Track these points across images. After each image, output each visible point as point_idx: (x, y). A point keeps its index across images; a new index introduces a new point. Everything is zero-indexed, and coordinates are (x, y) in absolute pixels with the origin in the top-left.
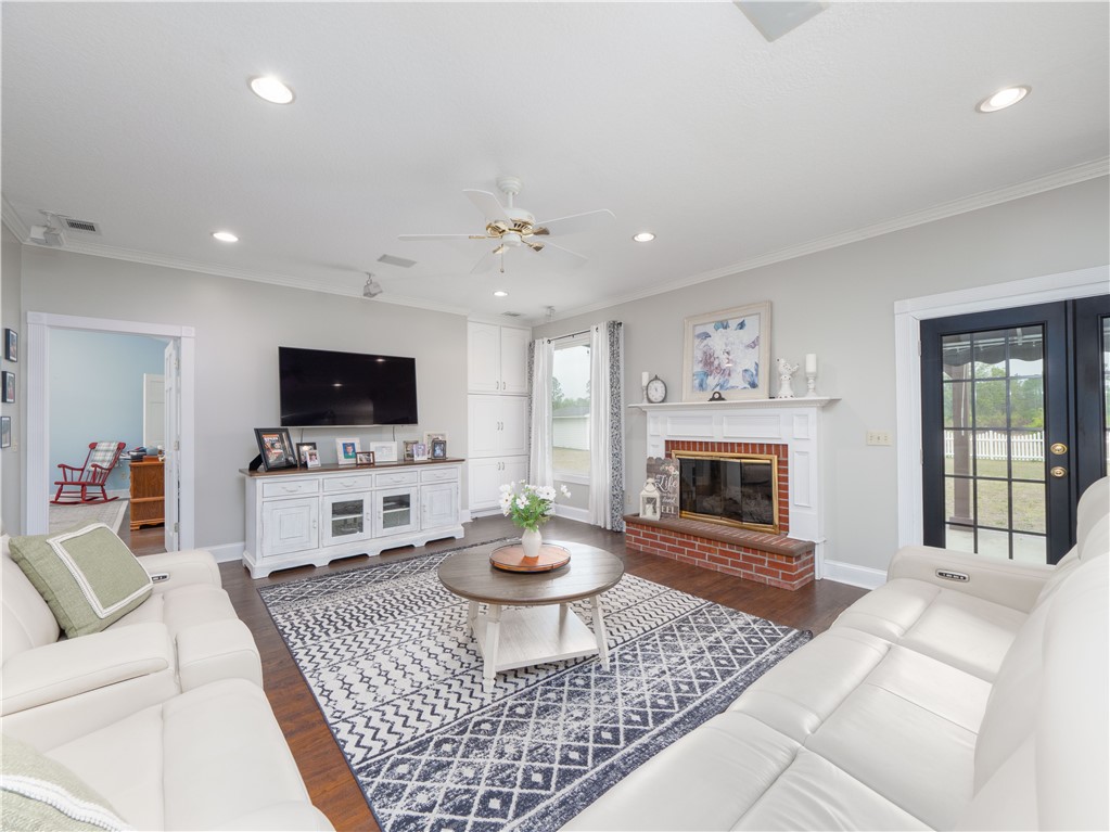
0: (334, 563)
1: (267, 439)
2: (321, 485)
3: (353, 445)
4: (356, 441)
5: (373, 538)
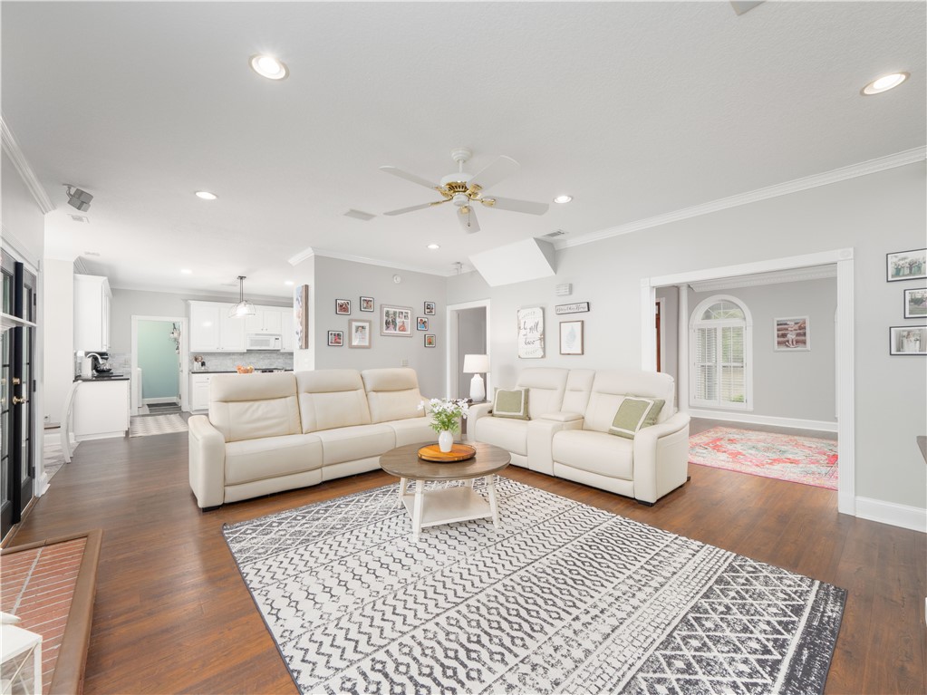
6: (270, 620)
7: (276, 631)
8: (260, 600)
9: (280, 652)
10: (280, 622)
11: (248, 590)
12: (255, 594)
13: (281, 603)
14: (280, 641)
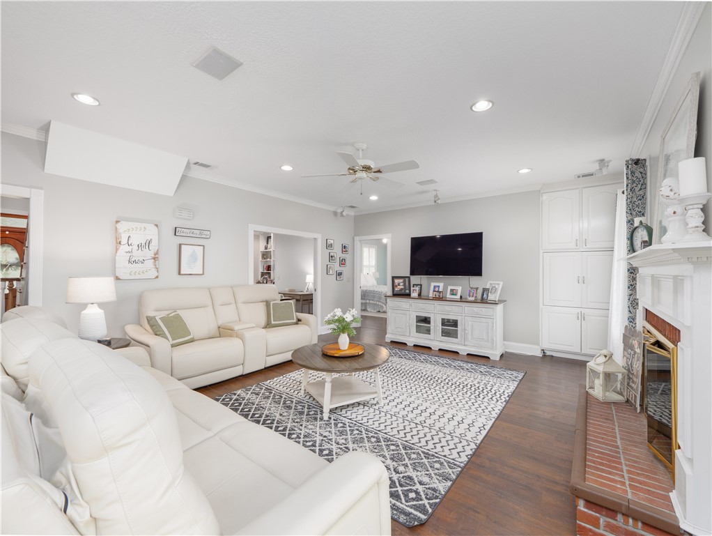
0: (415, 345)
1: (397, 281)
2: (411, 305)
3: (439, 286)
4: (441, 285)
5: (436, 340)
6: (488, 428)
7: (491, 423)
8: (480, 438)
9: (498, 417)
10: (485, 423)
11: (479, 447)
12: (478, 442)
13: (475, 429)
14: (494, 420)
